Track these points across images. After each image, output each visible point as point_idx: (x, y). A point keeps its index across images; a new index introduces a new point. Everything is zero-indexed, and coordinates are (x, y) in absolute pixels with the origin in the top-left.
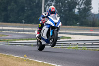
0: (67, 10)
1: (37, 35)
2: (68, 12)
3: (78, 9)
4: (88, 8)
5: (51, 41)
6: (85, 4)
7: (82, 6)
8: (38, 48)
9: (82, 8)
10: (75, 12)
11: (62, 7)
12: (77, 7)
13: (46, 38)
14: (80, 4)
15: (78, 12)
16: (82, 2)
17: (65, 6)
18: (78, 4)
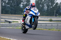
0: (16, 5)
1: (23, 22)
2: (16, 6)
3: (23, 4)
4: (29, 4)
5: (33, 26)
6: (27, 2)
7: (25, 3)
8: (23, 31)
9: (25, 4)
10: (20, 6)
11: (12, 3)
12: (22, 3)
13: (29, 24)
14: (24, 2)
15: (23, 6)
16: (25, 1)
17: (15, 3)
18: (22, 2)
